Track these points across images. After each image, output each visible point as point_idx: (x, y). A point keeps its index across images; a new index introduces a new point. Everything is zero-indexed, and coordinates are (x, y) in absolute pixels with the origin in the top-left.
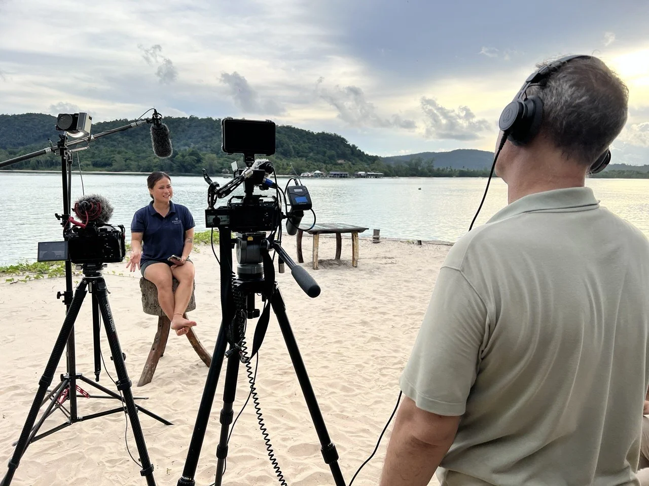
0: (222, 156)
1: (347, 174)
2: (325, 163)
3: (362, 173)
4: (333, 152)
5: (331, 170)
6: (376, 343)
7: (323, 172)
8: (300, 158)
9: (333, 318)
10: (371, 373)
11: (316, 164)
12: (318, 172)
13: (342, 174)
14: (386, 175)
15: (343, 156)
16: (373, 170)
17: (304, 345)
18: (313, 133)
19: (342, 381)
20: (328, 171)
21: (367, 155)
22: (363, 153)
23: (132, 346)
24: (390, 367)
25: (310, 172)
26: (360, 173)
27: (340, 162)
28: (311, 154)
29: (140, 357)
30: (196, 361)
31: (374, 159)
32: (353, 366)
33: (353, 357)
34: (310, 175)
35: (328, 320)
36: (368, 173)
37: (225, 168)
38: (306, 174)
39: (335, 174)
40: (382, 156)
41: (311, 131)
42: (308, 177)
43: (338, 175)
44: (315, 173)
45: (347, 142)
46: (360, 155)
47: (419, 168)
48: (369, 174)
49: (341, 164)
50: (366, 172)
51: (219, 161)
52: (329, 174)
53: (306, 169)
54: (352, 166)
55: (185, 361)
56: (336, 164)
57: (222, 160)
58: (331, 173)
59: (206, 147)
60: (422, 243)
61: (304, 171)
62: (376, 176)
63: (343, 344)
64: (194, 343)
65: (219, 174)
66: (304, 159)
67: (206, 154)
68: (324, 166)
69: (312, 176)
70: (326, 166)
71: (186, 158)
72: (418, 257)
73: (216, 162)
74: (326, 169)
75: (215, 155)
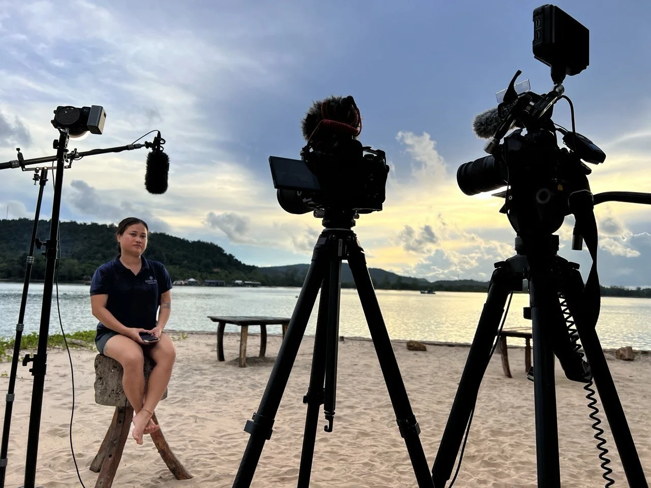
0: (84, 262)
1: (223, 283)
2: (199, 271)
3: (239, 282)
4: (209, 261)
5: (207, 278)
6: (368, 438)
7: (197, 281)
8: (173, 266)
9: (299, 414)
10: (386, 471)
11: (190, 271)
12: (192, 280)
13: (218, 283)
14: (264, 284)
15: (219, 265)
16: (250, 279)
17: (285, 445)
18: (188, 241)
19: (360, 483)
20: (203, 279)
21: (244, 265)
22: (240, 262)
23: (54, 459)
24: (401, 463)
25: (184, 280)
26: (237, 281)
27: (216, 270)
28: (185, 262)
29: (70, 473)
30: (157, 473)
31: (252, 269)
32: (361, 465)
33: (353, 455)
34: (183, 282)
35: (295, 417)
36: (246, 282)
37: (86, 274)
38: (179, 282)
39: (211, 283)
40: (260, 266)
41: (186, 239)
42: (181, 285)
43: (214, 283)
44: (189, 282)
45: (223, 251)
46: (238, 264)
47: (296, 279)
48: (246, 284)
49: (217, 273)
50: (244, 280)
51: (81, 267)
52: (204, 282)
53: (179, 277)
54: (229, 275)
55: (141, 475)
56: (212, 273)
57: (83, 266)
58: (206, 281)
59: (67, 252)
60: (345, 340)
61: (177, 279)
62: (254, 286)
63: (330, 442)
64: (161, 444)
65: (79, 281)
66: (178, 267)
67: (65, 259)
68: (199, 274)
69: (186, 285)
70: (201, 274)
71: (41, 263)
72: (346, 353)
73: (76, 268)
74: (201, 277)
75: (76, 261)
